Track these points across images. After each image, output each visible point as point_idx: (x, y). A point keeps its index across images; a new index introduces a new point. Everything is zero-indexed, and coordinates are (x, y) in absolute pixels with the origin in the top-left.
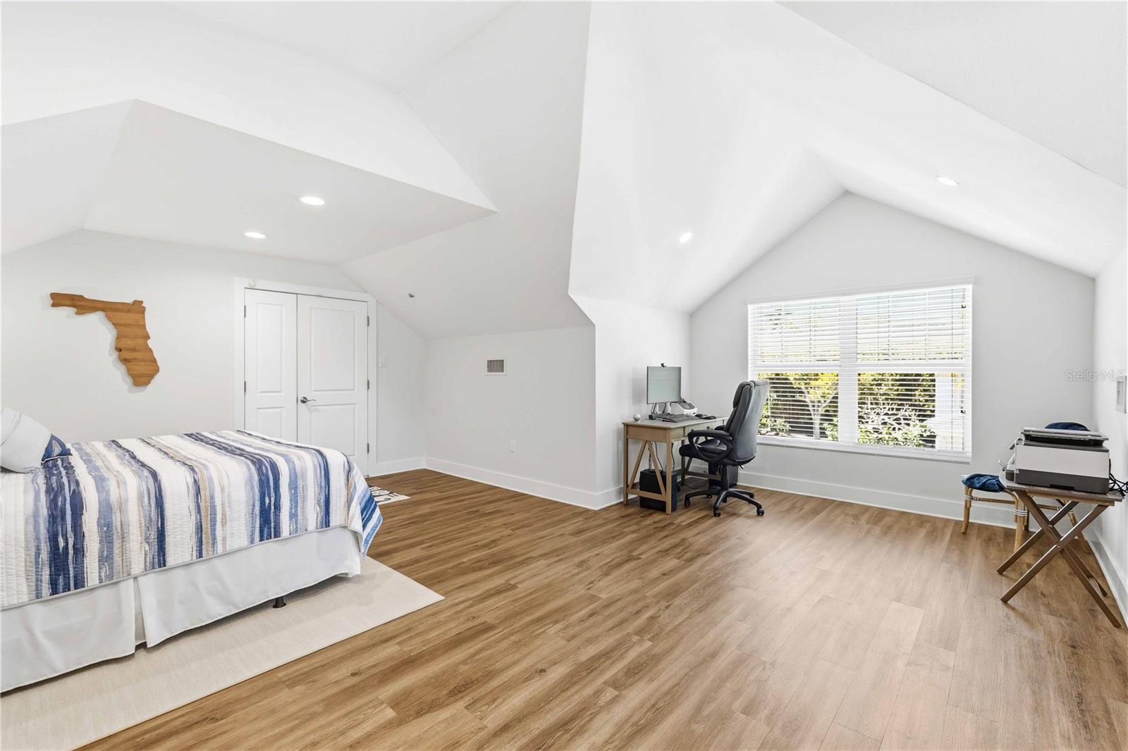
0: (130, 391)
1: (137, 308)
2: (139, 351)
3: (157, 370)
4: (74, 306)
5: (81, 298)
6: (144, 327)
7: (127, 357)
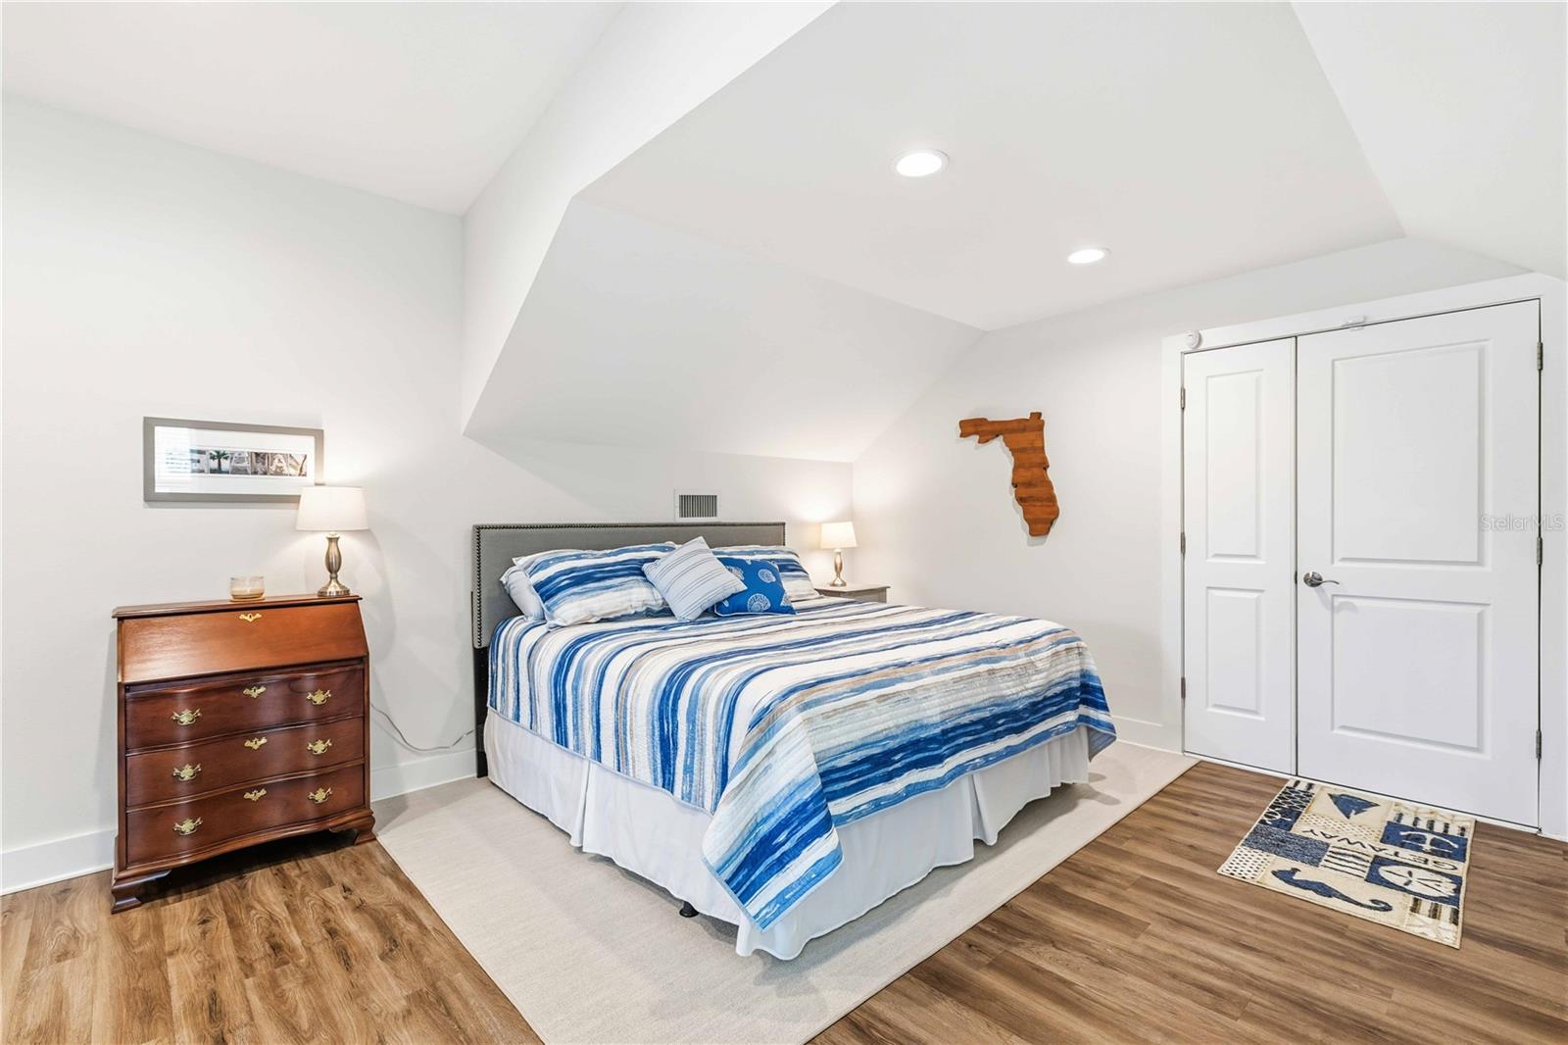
0: (1030, 545)
1: (1035, 424)
2: (1035, 486)
3: (1056, 514)
4: (976, 433)
5: (983, 421)
6: (1042, 449)
7: (1024, 496)
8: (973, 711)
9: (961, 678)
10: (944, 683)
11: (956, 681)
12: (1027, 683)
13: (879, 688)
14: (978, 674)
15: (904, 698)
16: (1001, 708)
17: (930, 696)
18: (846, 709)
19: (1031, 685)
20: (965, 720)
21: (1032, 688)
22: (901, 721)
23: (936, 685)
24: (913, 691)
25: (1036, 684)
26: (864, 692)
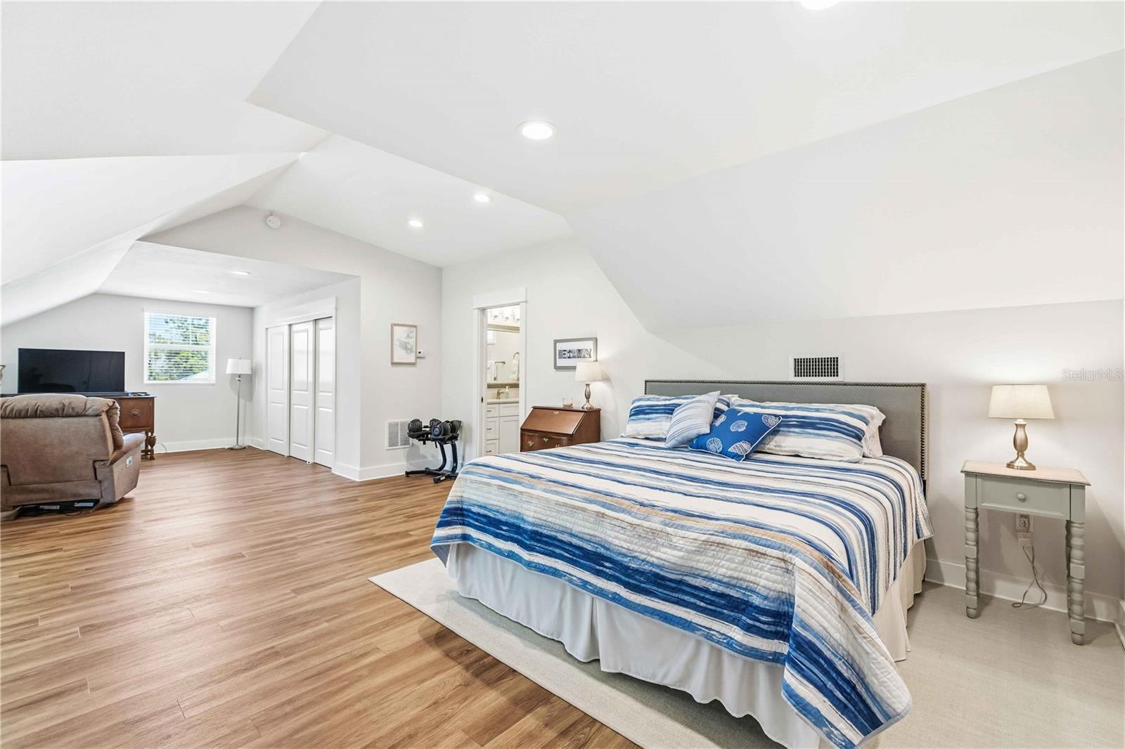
8: (571, 535)
9: (565, 505)
10: (547, 500)
11: (557, 503)
12: (653, 549)
13: (503, 481)
14: (584, 510)
15: (515, 495)
16: (608, 552)
17: (531, 503)
18: (481, 483)
19: (657, 554)
20: (565, 538)
21: (658, 558)
22: (509, 507)
23: (538, 498)
24: (521, 493)
25: (664, 556)
26: (493, 479)
